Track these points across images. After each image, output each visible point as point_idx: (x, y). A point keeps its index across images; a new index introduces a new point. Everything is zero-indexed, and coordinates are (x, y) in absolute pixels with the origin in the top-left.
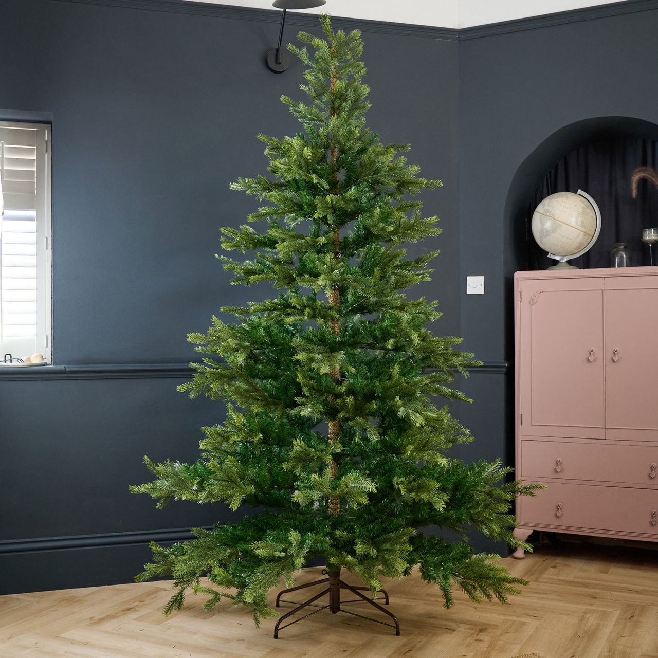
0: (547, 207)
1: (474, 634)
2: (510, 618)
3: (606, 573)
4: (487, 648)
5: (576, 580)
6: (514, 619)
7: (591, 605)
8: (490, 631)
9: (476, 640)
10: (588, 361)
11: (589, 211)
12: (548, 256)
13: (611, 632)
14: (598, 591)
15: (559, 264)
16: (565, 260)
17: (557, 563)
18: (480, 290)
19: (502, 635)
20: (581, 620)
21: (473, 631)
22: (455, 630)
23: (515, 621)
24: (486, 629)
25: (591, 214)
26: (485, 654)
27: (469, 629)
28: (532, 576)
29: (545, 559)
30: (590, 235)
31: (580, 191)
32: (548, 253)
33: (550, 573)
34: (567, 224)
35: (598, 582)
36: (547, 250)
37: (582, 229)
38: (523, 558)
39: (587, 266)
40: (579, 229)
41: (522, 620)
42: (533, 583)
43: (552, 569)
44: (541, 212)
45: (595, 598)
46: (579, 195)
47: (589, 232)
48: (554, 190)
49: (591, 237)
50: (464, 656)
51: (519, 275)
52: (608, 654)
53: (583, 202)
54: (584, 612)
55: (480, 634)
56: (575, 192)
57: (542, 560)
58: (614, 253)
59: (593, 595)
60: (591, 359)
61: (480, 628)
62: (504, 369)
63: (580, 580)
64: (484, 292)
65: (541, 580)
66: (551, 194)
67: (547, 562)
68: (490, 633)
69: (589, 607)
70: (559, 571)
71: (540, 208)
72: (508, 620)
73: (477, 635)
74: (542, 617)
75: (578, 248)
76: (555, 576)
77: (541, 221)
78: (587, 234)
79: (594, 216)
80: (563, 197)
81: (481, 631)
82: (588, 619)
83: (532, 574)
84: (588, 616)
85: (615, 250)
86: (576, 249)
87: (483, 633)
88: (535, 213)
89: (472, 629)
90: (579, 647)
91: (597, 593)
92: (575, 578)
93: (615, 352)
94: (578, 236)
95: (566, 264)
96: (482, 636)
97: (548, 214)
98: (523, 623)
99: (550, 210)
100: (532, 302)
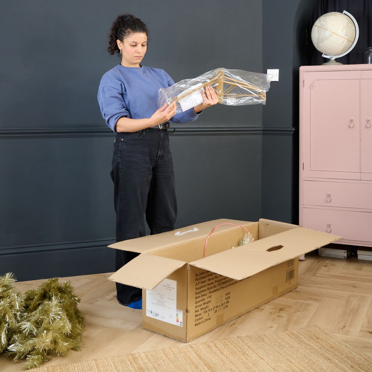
0: (322, 22)
1: (276, 312)
2: (299, 301)
3: (361, 270)
4: (287, 321)
5: (341, 275)
6: (302, 301)
7: (353, 291)
8: (287, 310)
9: (278, 316)
10: (350, 127)
11: (351, 25)
12: (322, 56)
13: (368, 310)
14: (357, 282)
15: (330, 61)
16: (334, 58)
17: (327, 264)
18: (276, 79)
19: (295, 312)
20: (347, 302)
21: (276, 310)
22: (263, 310)
23: (303, 303)
24: (284, 308)
25: (352, 27)
26: (285, 326)
27: (272, 308)
28: (311, 272)
29: (318, 261)
30: (351, 41)
31: (345, 12)
32: (322, 54)
33: (323, 270)
34: (336, 34)
35: (356, 276)
36: (322, 52)
37: (346, 37)
38: (304, 260)
39: (348, 63)
40: (344, 37)
41: (307, 302)
42: (313, 277)
43: (324, 268)
44: (318, 26)
45: (355, 287)
46: (344, 14)
47: (351, 40)
48: (325, 11)
49: (352, 43)
50: (271, 327)
51: (303, 69)
52: (367, 325)
53: (347, 19)
54: (349, 297)
55: (281, 312)
56: (342, 12)
57: (317, 261)
58: (367, 54)
59: (353, 285)
60: (352, 125)
61: (280, 308)
62: (292, 132)
63: (344, 275)
64: (279, 80)
65: (317, 275)
66: (324, 14)
67: (321, 262)
68: (287, 311)
69: (351, 293)
70: (329, 269)
71: (317, 23)
72: (298, 302)
73: (279, 312)
74: (321, 300)
75: (343, 50)
76: (327, 272)
77: (318, 31)
78: (349, 41)
79: (354, 29)
80: (333, 15)
81: (281, 310)
82: (352, 301)
83: (311, 271)
84: (352, 299)
85: (368, 51)
86: (342, 51)
87: (282, 312)
88: (314, 26)
89: (275, 309)
90: (347, 320)
91: (356, 284)
92: (340, 273)
93: (368, 121)
94: (343, 42)
95: (335, 61)
96: (282, 314)
97: (323, 27)
98: (309, 304)
99: (325, 24)
100: (311, 87)
